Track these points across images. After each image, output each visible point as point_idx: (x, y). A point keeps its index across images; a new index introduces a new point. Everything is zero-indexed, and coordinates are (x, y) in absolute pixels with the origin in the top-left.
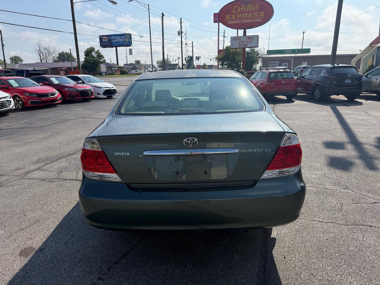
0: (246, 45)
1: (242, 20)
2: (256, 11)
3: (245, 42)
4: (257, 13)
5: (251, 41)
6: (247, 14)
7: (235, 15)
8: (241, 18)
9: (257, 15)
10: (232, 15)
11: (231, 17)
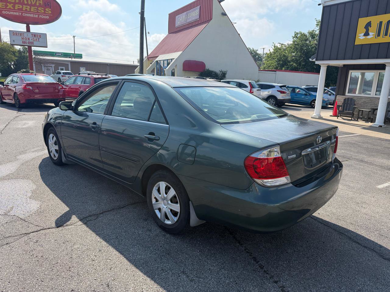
0: (33, 43)
1: (23, 13)
2: (40, 6)
3: (30, 39)
4: (42, 8)
5: (38, 40)
6: (29, 7)
7: (12, 5)
8: (21, 9)
9: (43, 11)
10: (8, 4)
11: (6, 6)
